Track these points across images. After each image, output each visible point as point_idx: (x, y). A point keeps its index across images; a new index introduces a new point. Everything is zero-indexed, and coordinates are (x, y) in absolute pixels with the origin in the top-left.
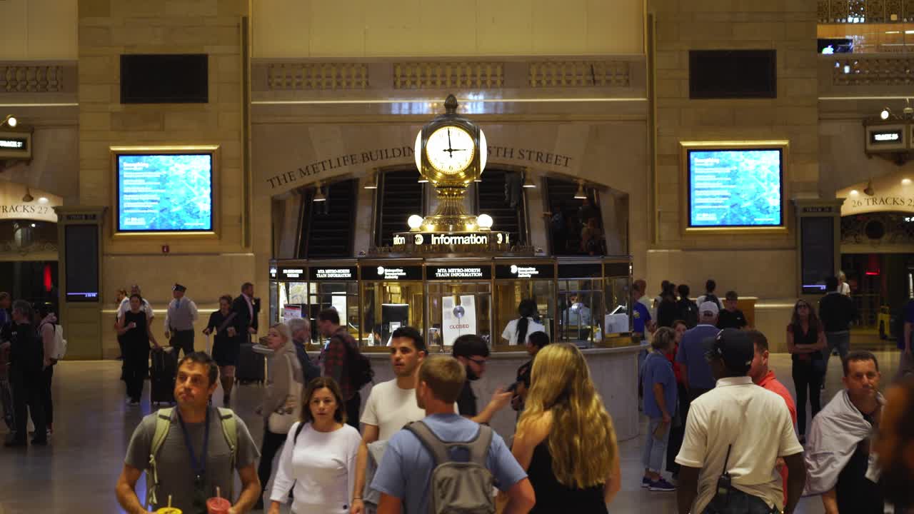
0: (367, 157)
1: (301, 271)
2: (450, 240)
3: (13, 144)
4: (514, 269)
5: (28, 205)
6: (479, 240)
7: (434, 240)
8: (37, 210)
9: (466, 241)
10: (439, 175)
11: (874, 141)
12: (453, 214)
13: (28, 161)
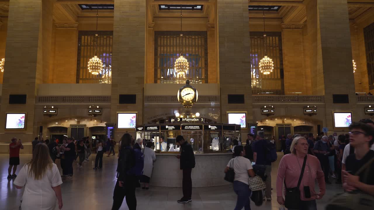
0: (166, 114)
1: (142, 128)
2: (188, 120)
3: (98, 111)
4: (210, 127)
5: (102, 123)
6: (196, 120)
7: (183, 120)
8: (103, 124)
9: (192, 120)
10: (185, 102)
11: (263, 112)
12: (188, 112)
13: (101, 115)
